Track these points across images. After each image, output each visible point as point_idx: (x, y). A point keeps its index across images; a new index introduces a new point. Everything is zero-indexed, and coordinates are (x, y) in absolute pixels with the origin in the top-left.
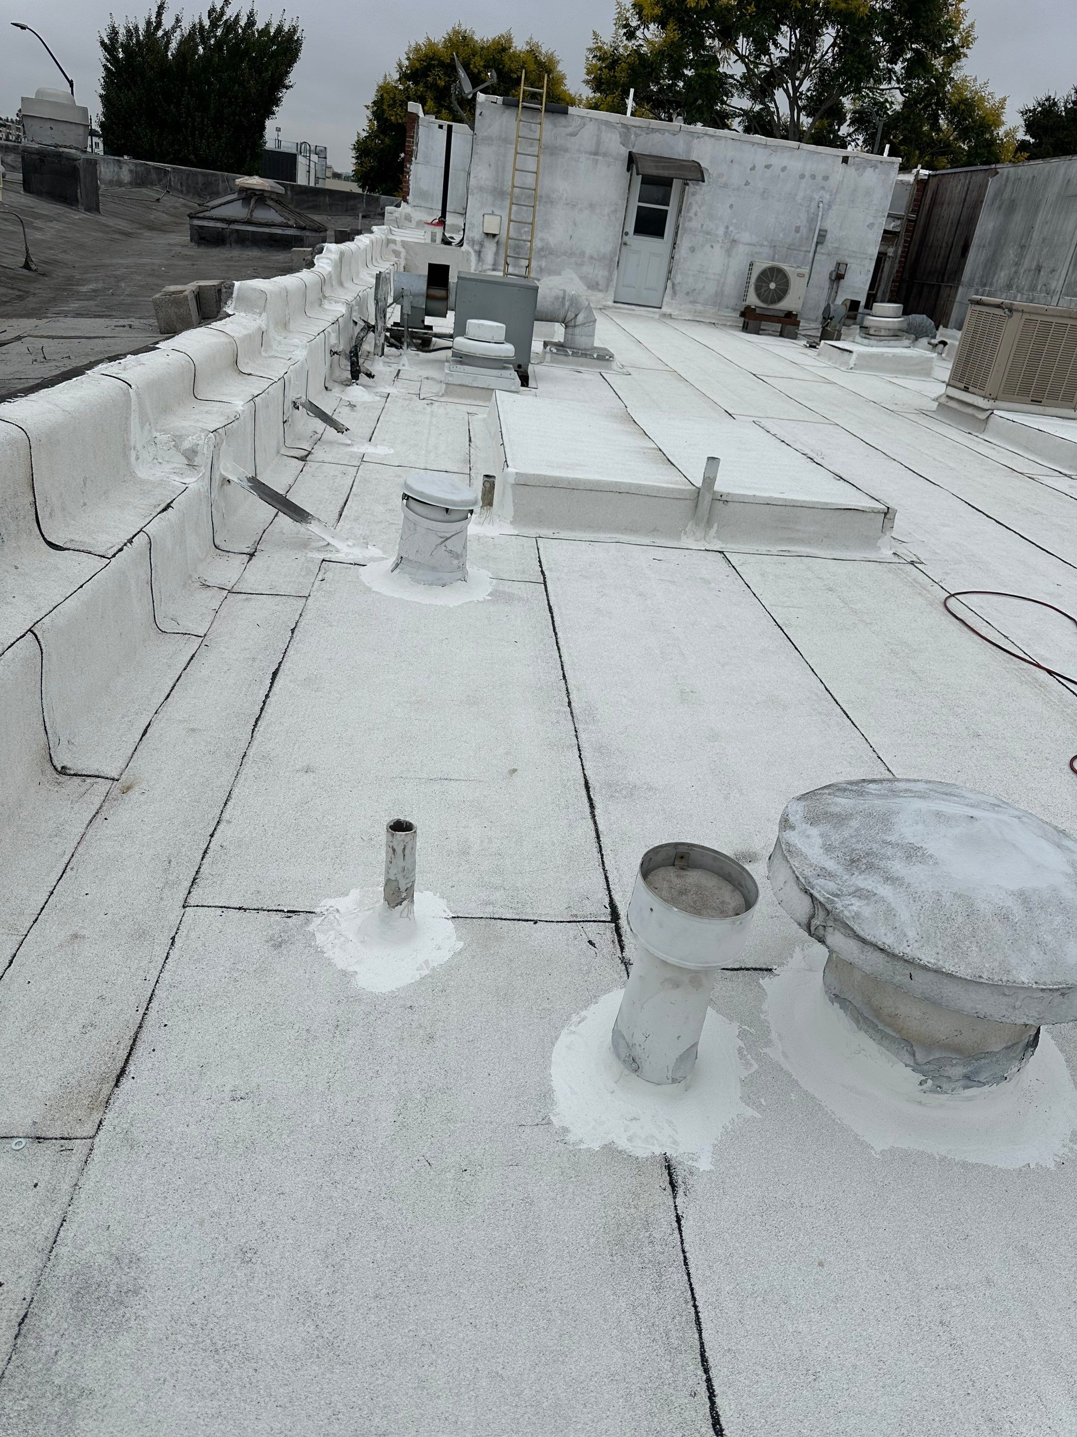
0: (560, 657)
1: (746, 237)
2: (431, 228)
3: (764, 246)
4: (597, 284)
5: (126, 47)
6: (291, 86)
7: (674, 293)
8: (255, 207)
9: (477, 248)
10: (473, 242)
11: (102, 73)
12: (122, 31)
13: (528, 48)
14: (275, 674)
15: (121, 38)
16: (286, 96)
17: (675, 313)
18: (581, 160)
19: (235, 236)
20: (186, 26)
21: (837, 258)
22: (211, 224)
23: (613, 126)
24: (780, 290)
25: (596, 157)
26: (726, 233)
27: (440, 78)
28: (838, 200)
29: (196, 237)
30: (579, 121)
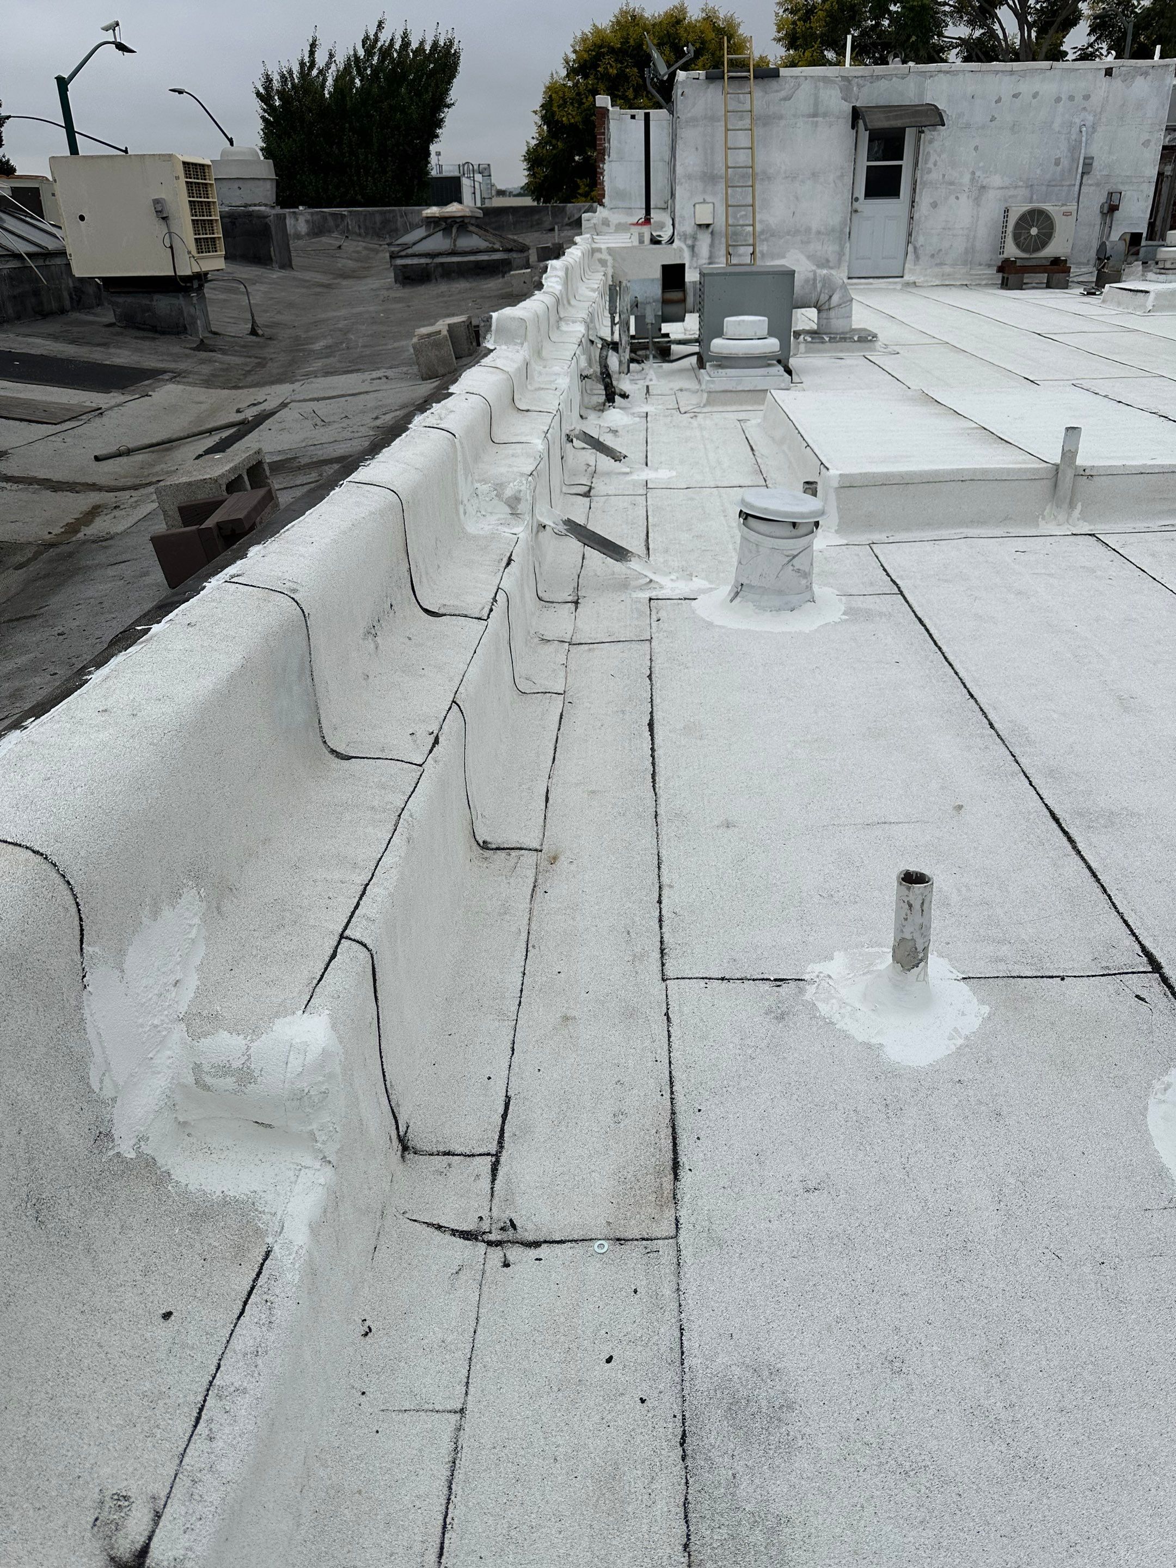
0: (956, 673)
1: (997, 180)
2: (635, 230)
3: (1019, 187)
4: (828, 261)
5: (281, 94)
6: (453, 104)
7: (917, 257)
8: (457, 236)
9: (690, 242)
10: (684, 237)
11: (260, 125)
12: (276, 78)
13: (704, 15)
14: (651, 725)
15: (276, 85)
16: (449, 116)
17: (920, 280)
18: (798, 125)
19: (440, 269)
20: (340, 59)
21: (1108, 188)
22: (415, 261)
23: (832, 81)
24: (1044, 234)
25: (815, 119)
26: (973, 180)
27: (611, 66)
28: (1104, 120)
29: (400, 278)
30: (792, 83)
